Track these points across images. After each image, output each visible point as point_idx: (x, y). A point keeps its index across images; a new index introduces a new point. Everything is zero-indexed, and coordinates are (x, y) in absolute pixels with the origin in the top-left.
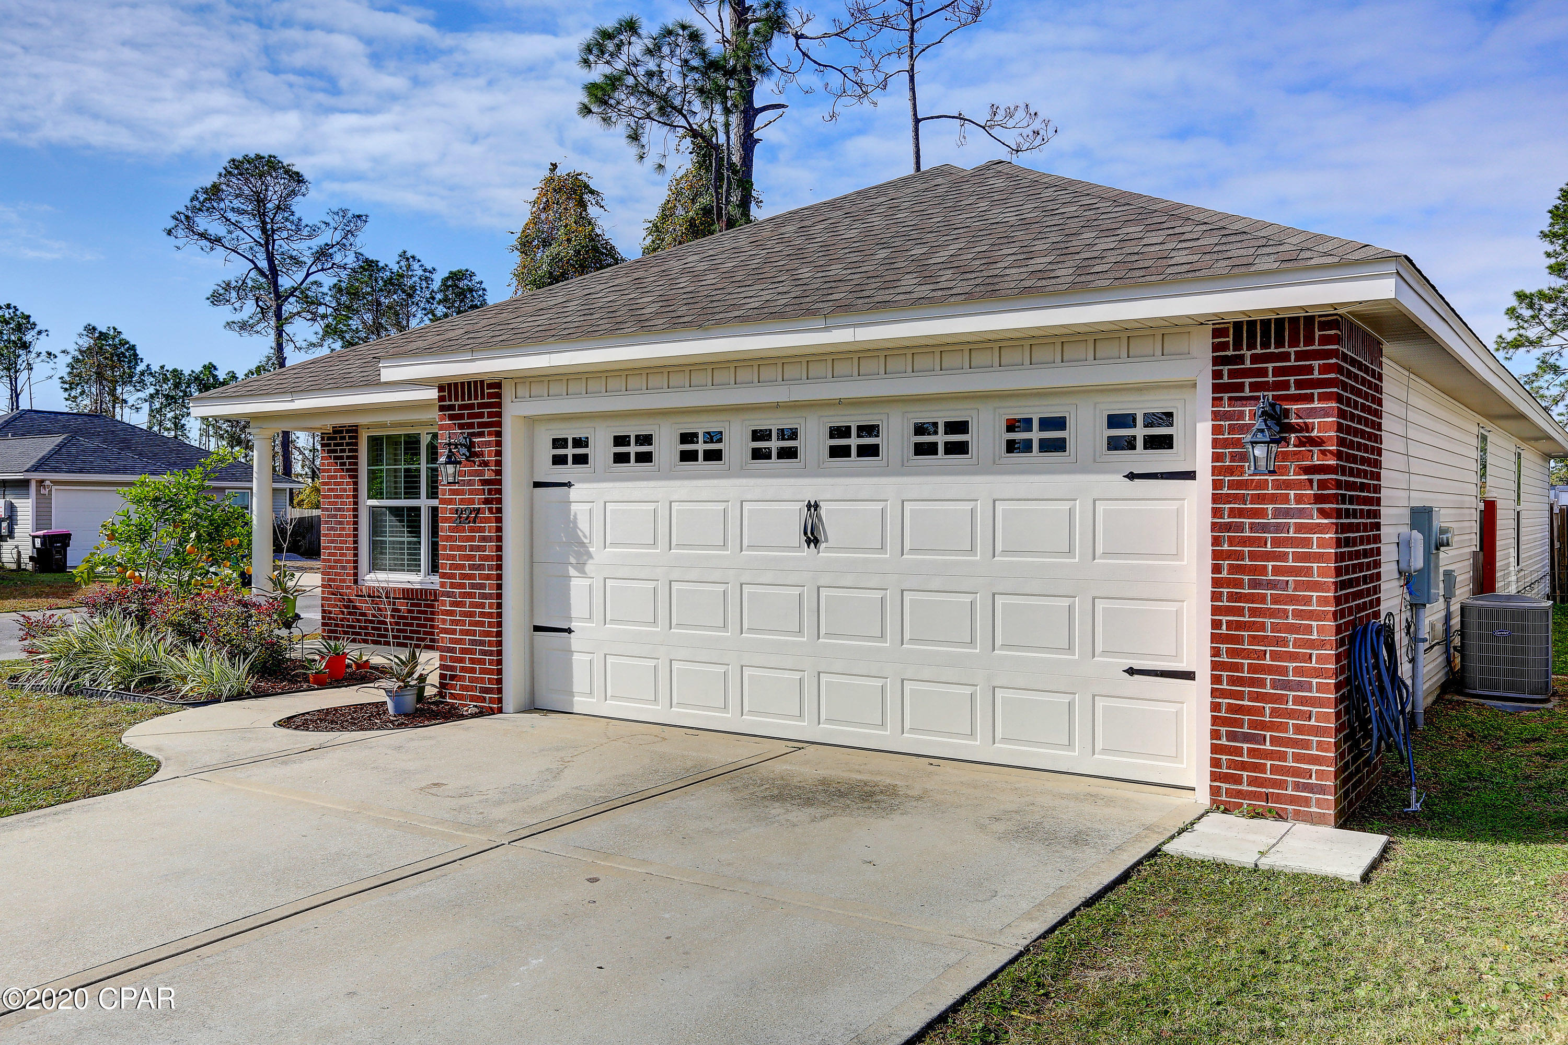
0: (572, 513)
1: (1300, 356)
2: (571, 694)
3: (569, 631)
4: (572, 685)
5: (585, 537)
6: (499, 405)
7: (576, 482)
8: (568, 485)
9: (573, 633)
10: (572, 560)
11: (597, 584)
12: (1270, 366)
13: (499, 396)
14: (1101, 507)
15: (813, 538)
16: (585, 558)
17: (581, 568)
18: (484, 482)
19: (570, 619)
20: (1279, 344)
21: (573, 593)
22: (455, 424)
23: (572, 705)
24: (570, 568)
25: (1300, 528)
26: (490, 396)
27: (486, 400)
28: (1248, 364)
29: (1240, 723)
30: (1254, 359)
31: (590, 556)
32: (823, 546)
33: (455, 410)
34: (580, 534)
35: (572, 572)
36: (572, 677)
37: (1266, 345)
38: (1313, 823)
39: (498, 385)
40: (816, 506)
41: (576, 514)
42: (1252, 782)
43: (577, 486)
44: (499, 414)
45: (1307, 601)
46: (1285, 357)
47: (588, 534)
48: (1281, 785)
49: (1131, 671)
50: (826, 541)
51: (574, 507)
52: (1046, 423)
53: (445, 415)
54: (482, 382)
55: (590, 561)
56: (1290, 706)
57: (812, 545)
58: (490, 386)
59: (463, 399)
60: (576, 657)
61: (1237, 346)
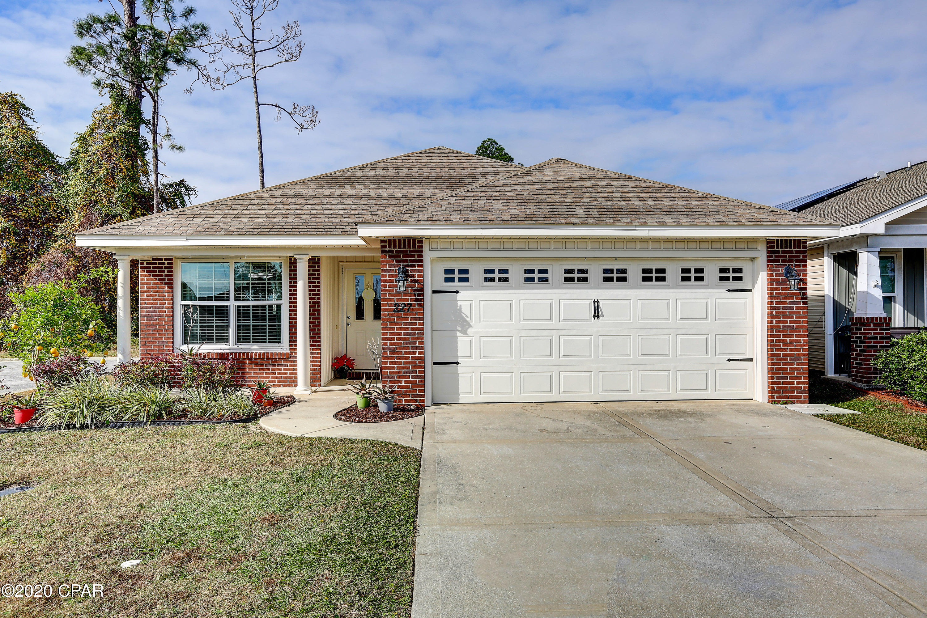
0: (459, 305)
1: (796, 252)
2: (458, 394)
3: (457, 363)
4: (459, 389)
5: (467, 316)
6: (422, 251)
7: (462, 290)
8: (457, 292)
9: (459, 364)
10: (459, 328)
11: (475, 340)
12: (788, 254)
13: (422, 247)
14: (717, 301)
15: (597, 315)
16: (467, 327)
17: (464, 332)
18: (415, 290)
19: (457, 357)
20: (790, 247)
21: (459, 344)
22: (394, 260)
23: (459, 399)
24: (458, 333)
25: (797, 308)
26: (419, 247)
27: (416, 249)
28: (781, 254)
29: (780, 373)
30: (783, 252)
31: (470, 326)
32: (601, 318)
33: (393, 253)
34: (464, 316)
35: (459, 334)
36: (459, 385)
37: (786, 247)
38: (802, 403)
39: (421, 242)
40: (598, 302)
41: (461, 306)
42: (784, 392)
43: (462, 292)
44: (422, 256)
45: (800, 331)
46: (792, 252)
47: (469, 316)
48: (793, 392)
49: (729, 360)
50: (603, 316)
51: (459, 303)
52: (696, 271)
53: (386, 255)
54: (414, 240)
55: (470, 329)
56: (795, 366)
57: (596, 318)
58: (419, 242)
59: (400, 247)
60: (460, 375)
61: (778, 247)
